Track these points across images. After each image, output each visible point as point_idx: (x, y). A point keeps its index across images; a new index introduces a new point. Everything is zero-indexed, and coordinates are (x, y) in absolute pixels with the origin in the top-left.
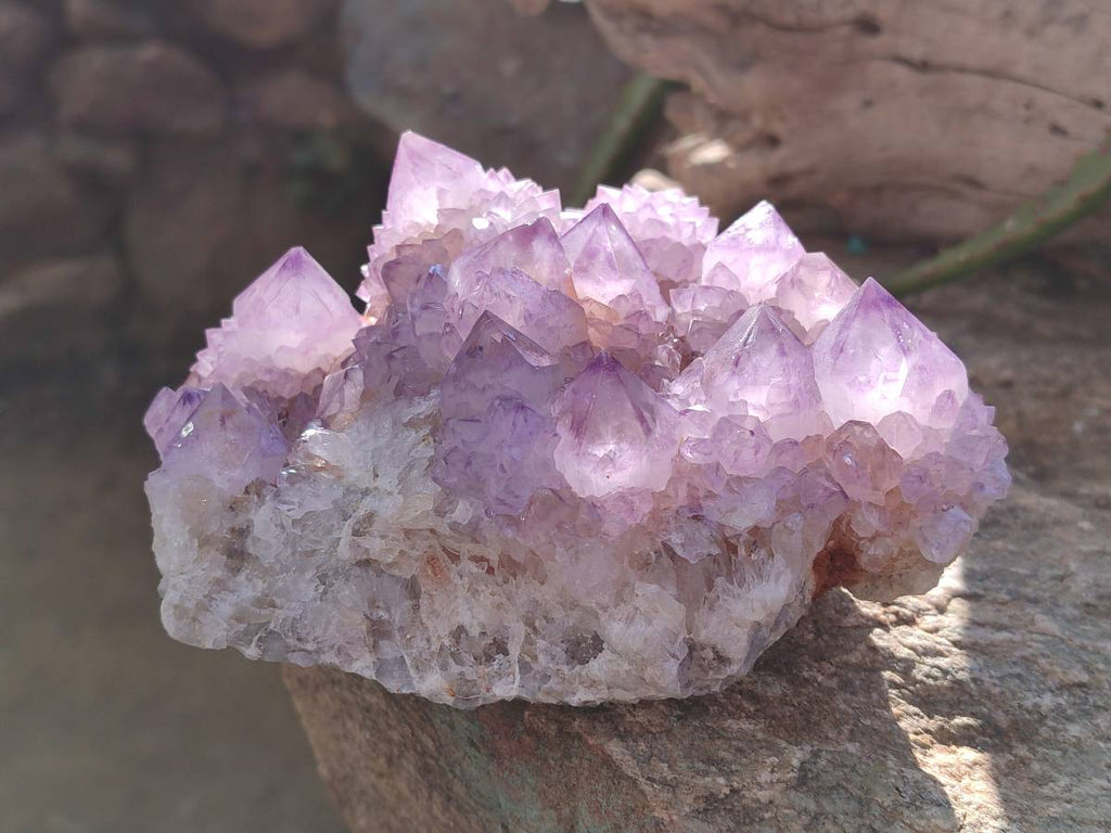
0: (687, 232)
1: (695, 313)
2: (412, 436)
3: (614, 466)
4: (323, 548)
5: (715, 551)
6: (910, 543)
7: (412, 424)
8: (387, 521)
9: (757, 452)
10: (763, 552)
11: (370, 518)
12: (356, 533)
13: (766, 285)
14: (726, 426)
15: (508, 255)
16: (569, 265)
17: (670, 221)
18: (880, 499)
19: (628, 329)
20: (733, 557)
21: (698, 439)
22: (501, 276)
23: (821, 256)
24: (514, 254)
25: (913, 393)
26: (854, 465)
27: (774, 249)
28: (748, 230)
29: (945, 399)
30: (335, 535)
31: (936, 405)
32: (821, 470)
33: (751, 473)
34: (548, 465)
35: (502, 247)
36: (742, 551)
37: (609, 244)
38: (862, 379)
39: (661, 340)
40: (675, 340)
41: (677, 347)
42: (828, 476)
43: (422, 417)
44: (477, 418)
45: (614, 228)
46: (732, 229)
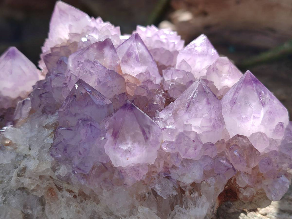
0: (171, 46)
1: (172, 81)
2: (47, 132)
3: (131, 154)
4: (6, 180)
5: (175, 193)
6: (261, 189)
7: (46, 127)
8: (31, 172)
9: (195, 149)
10: (196, 194)
11: (24, 169)
12: (19, 175)
13: (203, 70)
14: (182, 136)
15: (92, 54)
16: (119, 59)
17: (164, 41)
18: (249, 171)
19: (143, 88)
20: (183, 195)
21: (169, 142)
22: (88, 64)
23: (225, 59)
24: (96, 54)
25: (266, 124)
26: (239, 156)
27: (206, 55)
28: (195, 46)
29: (280, 126)
30: (11, 175)
31: (276, 129)
32: (224, 157)
33: (192, 158)
34: (101, 152)
35: (91, 50)
36: (187, 193)
37: (137, 51)
38: (244, 116)
39: (158, 93)
40: (163, 92)
41: (164, 95)
42: (227, 160)
43: (51, 124)
44: (71, 128)
45: (140, 44)
46: (189, 46)
